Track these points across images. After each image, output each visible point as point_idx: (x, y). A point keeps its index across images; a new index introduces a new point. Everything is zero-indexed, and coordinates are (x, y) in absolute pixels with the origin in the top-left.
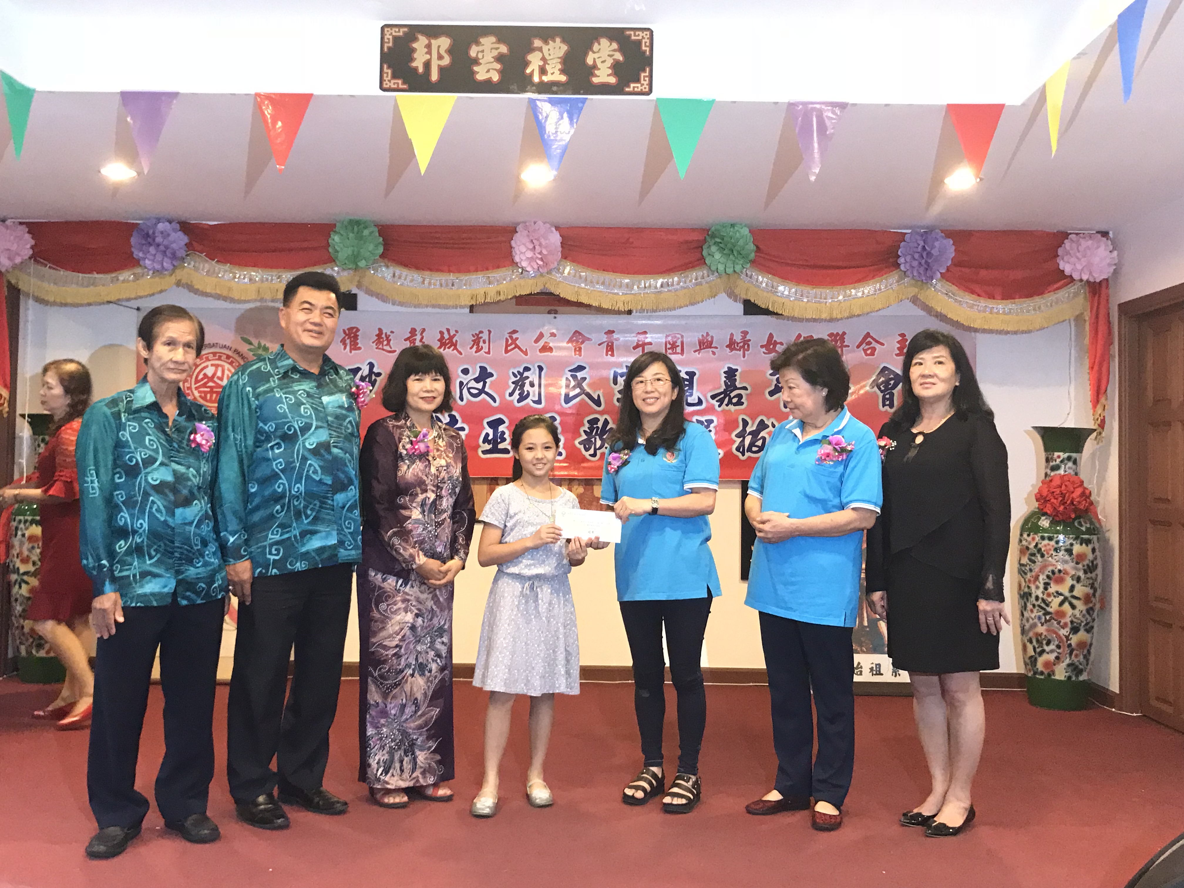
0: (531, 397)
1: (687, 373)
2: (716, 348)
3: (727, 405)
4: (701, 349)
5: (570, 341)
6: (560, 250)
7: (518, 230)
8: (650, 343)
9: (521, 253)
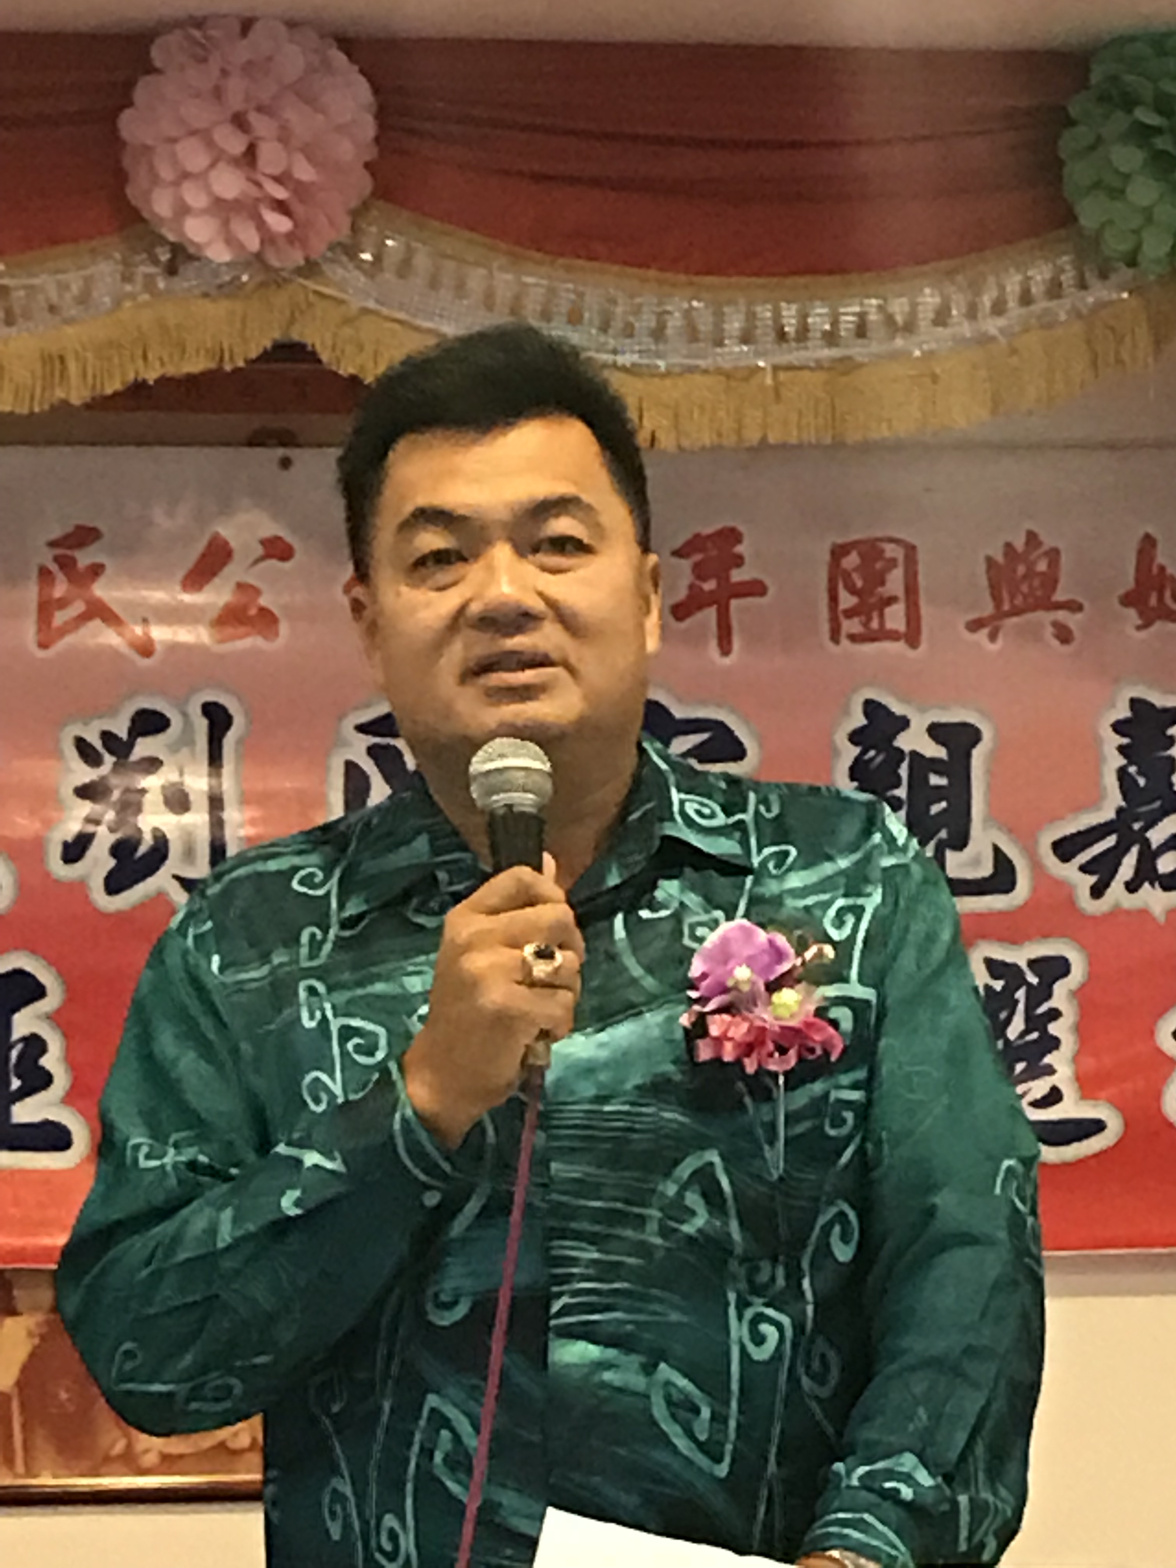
0: (172, 865)
1: (936, 731)
2: (1074, 607)
3: (1132, 887)
4: (1000, 615)
6: (371, 154)
7: (156, 55)
8: (756, 589)
9: (186, 175)
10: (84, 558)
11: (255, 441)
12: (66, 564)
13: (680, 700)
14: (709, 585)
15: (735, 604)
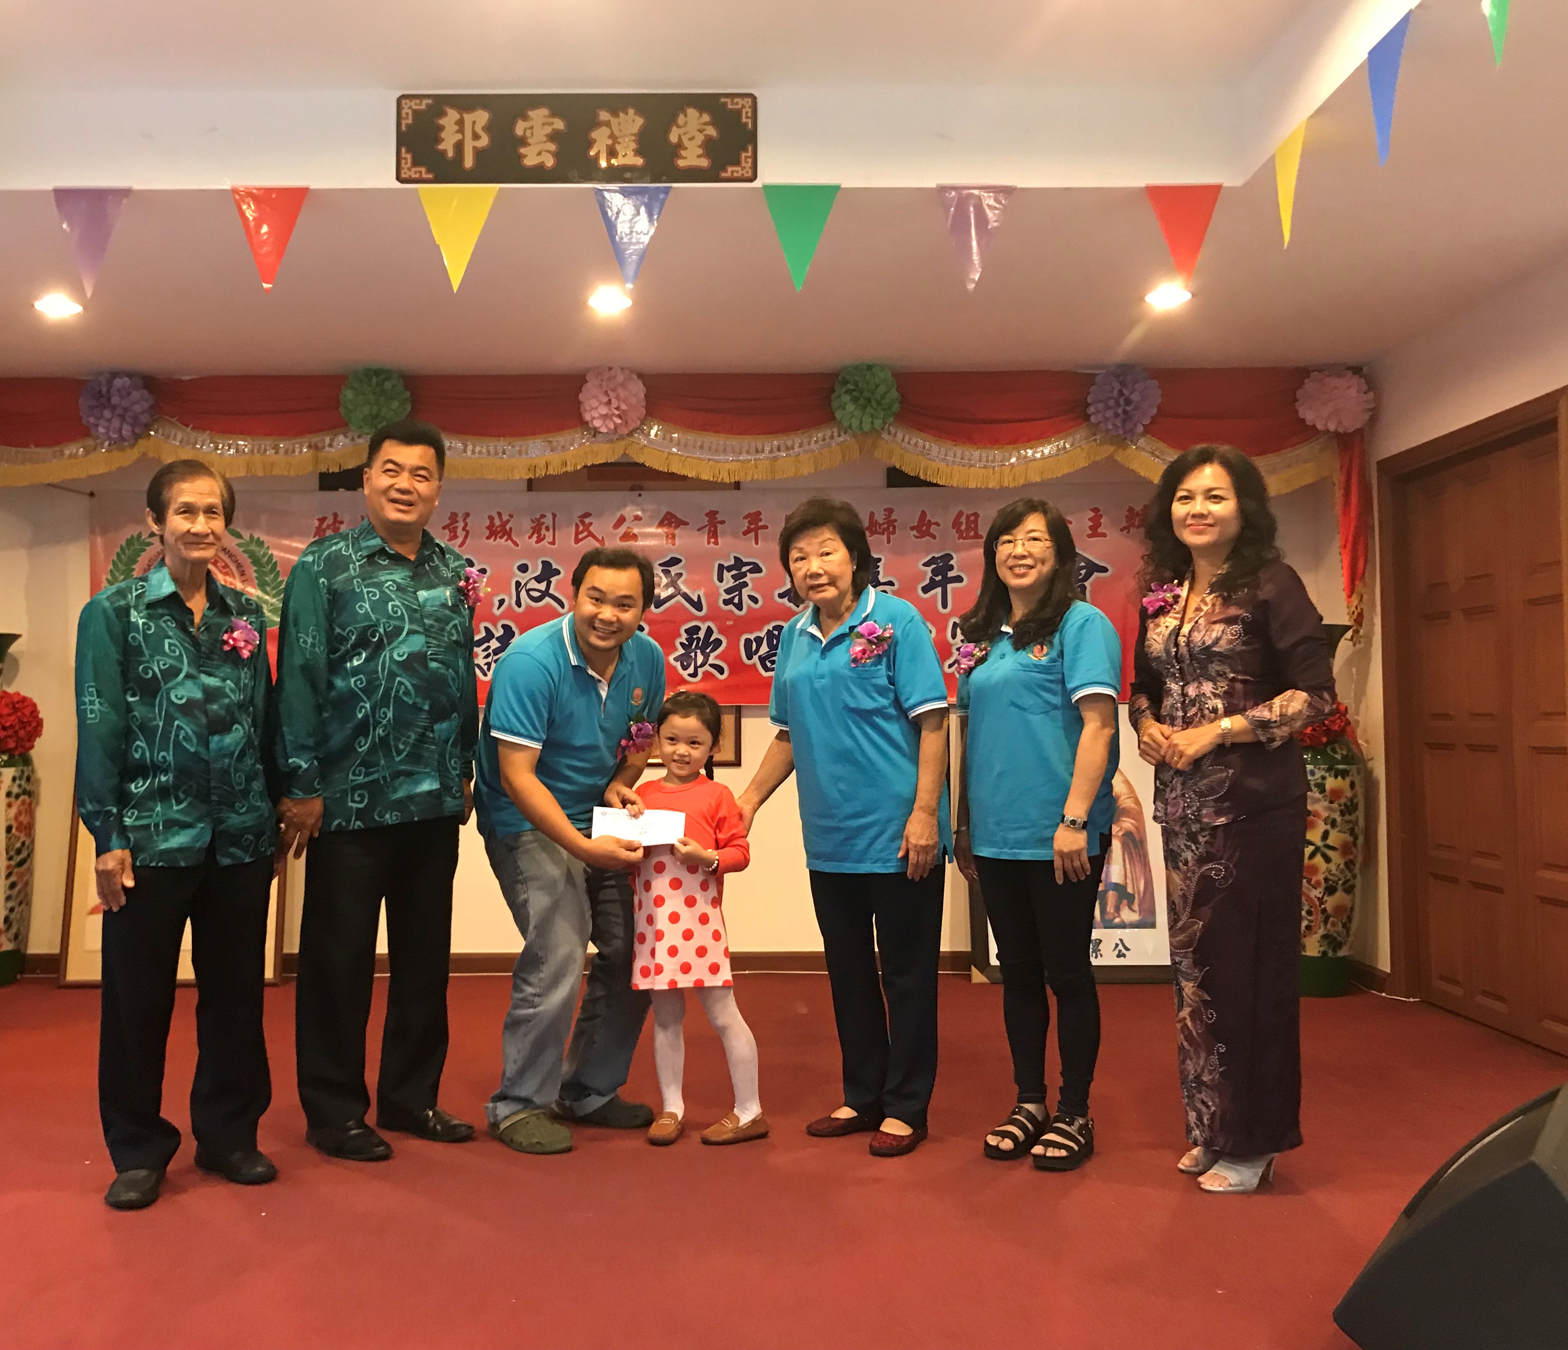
5: (661, 524)
6: (644, 404)
7: (587, 379)
8: (766, 527)
9: (593, 409)
10: (587, 521)
11: (632, 489)
12: (583, 522)
13: (745, 557)
14: (753, 526)
15: (760, 532)
